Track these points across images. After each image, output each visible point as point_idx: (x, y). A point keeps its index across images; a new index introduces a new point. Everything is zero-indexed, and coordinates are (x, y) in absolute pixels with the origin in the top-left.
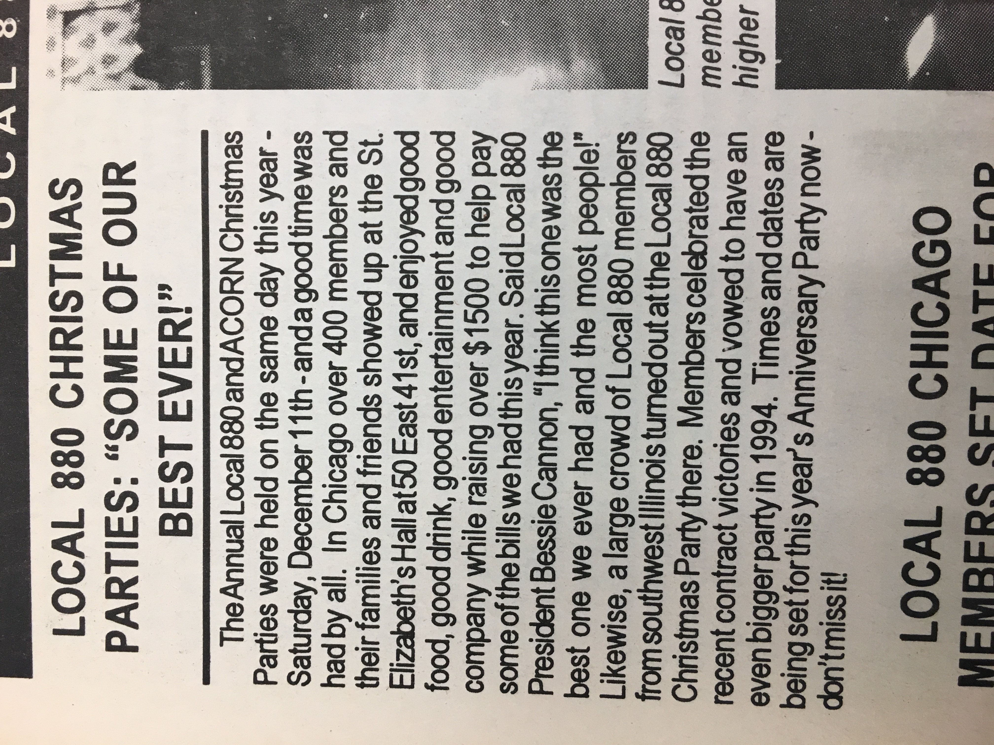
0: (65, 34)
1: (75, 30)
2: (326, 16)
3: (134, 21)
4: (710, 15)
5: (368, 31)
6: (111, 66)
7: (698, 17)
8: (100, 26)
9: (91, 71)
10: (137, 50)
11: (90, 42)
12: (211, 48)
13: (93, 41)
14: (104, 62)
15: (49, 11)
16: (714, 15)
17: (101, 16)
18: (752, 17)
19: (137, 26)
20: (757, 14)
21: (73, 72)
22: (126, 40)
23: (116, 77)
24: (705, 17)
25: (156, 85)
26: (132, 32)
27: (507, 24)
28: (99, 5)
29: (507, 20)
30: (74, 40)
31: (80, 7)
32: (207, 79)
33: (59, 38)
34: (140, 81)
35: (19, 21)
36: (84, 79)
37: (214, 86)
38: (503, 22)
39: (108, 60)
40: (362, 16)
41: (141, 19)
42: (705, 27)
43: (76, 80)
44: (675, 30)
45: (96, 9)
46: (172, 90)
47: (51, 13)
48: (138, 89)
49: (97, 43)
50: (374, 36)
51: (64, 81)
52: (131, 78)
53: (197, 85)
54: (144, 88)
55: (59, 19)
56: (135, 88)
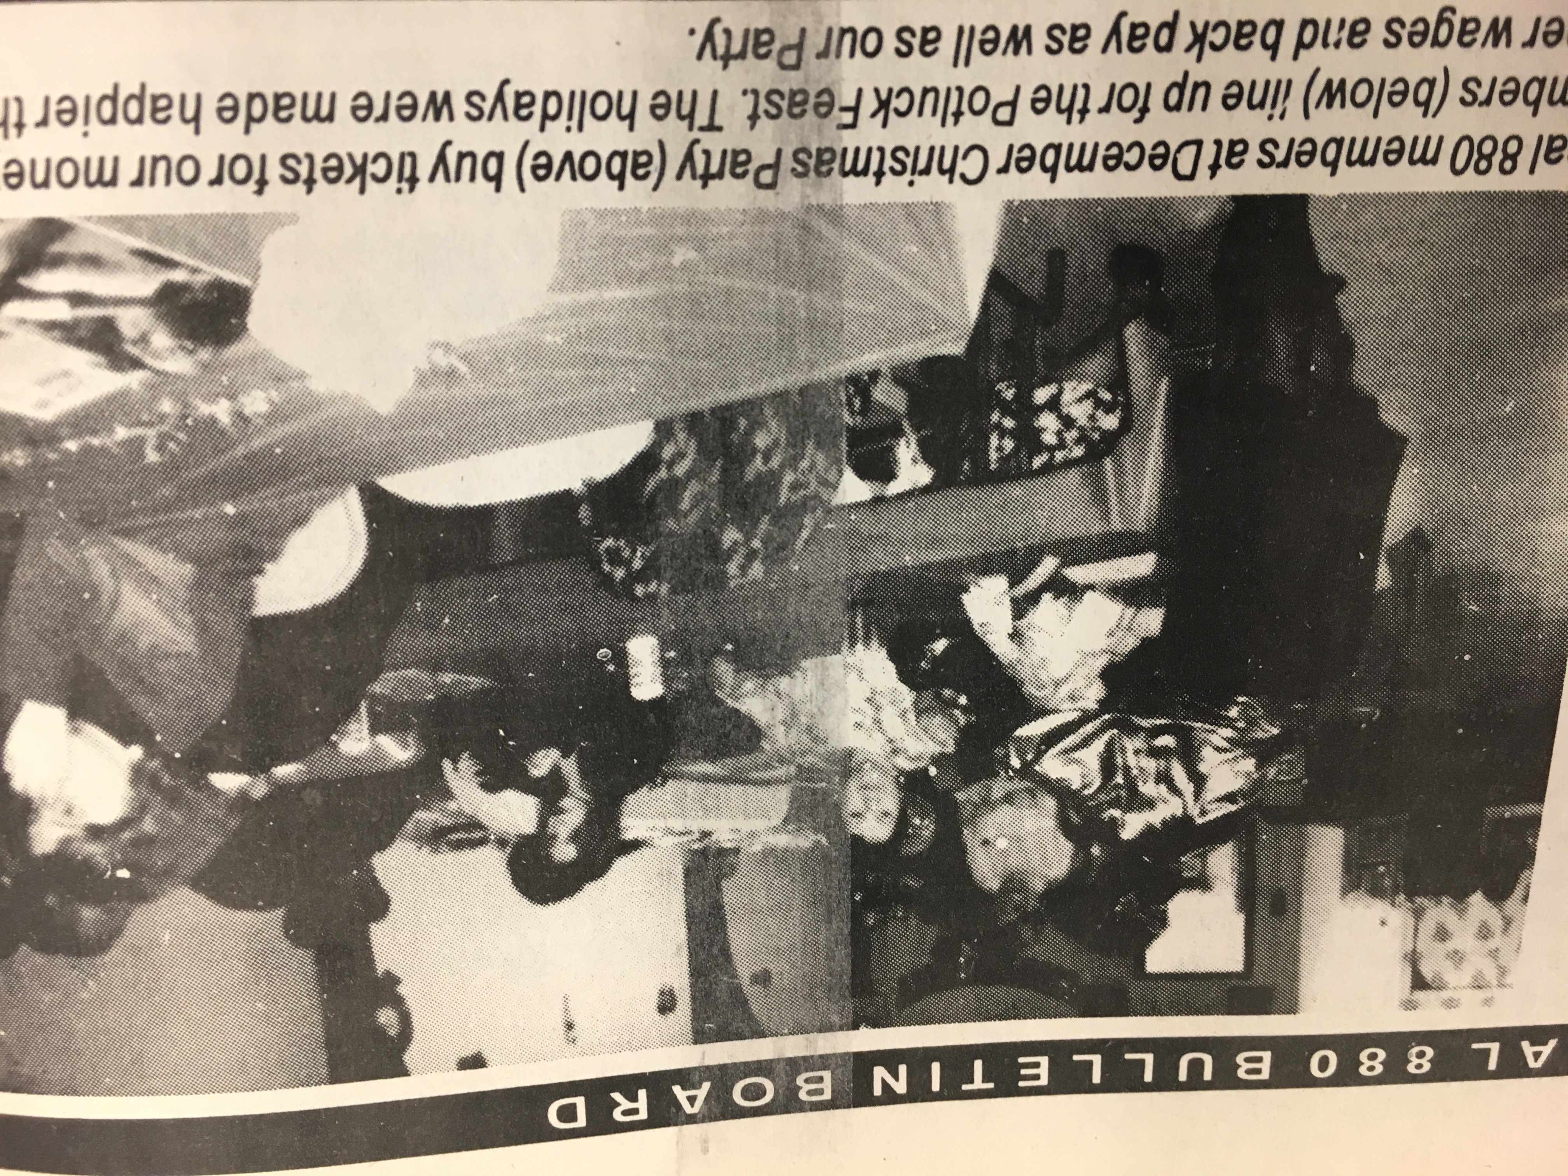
0: (1441, 987)
1: (1438, 976)
2: (1467, 657)
3: (1439, 903)
4: (1532, 95)
5: (1496, 600)
6: (1493, 928)
7: (1535, 113)
8: (1439, 945)
9: (1494, 954)
10: (1477, 899)
11: (1457, 958)
12: (1489, 805)
13: (1456, 952)
14: (1485, 938)
15: (1407, 1009)
16: (1534, 89)
17: (1425, 943)
18: (1542, 28)
19: (1445, 900)
20: (1538, 20)
21: (1491, 974)
22: (1461, 912)
23: (1508, 922)
24: (1536, 104)
25: (1526, 873)
26: (1452, 906)
27: (1511, 404)
28: (1410, 947)
29: (1505, 404)
30: (1451, 976)
31: (1409, 970)
32: (1530, 809)
33: (1445, 994)
34: (1519, 892)
35: (1413, 1044)
36: (1502, 961)
37: (1540, 799)
38: (1508, 409)
39: (1484, 933)
40: (1474, 608)
41: (1436, 894)
42: (1551, 102)
43: (1503, 971)
44: (1550, 149)
45: (1414, 951)
46: (1537, 852)
47: (1410, 1005)
48: (1528, 894)
49: (1459, 947)
50: (1505, 591)
51: (1501, 985)
52: (1512, 904)
53: (1535, 822)
54: (1528, 888)
55: (1421, 996)
56: (1525, 899)
